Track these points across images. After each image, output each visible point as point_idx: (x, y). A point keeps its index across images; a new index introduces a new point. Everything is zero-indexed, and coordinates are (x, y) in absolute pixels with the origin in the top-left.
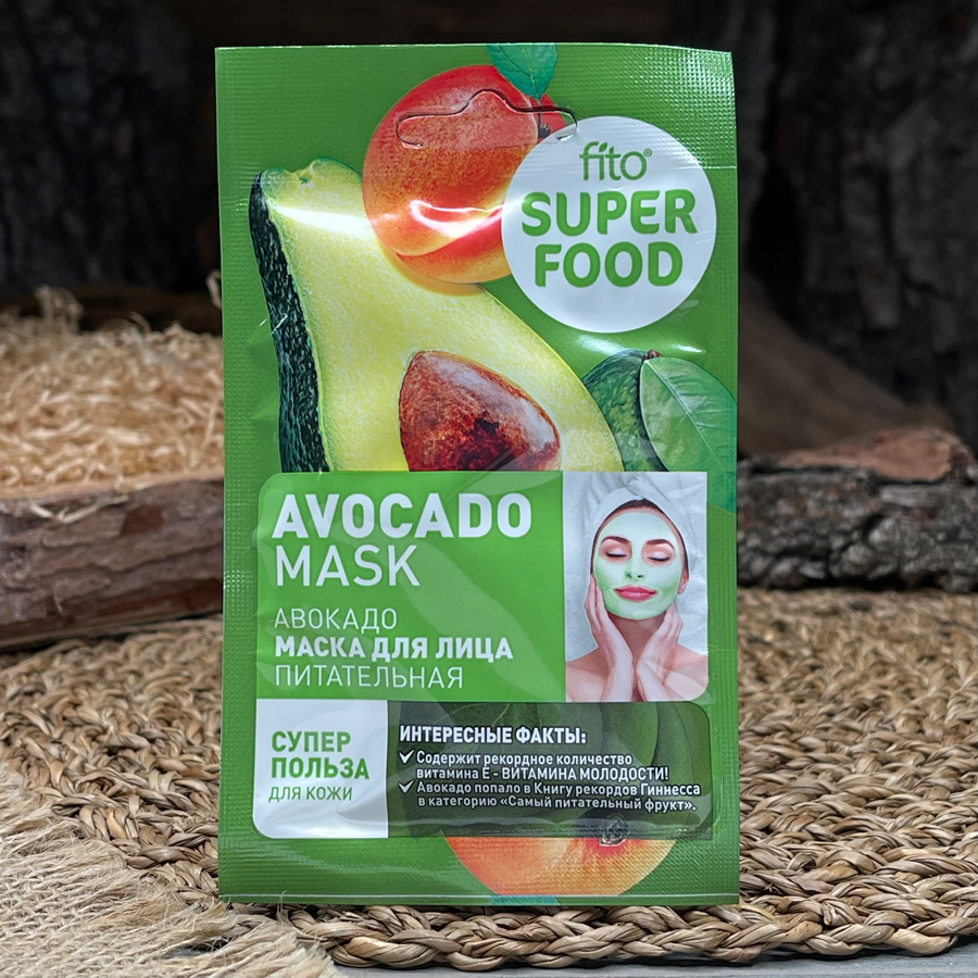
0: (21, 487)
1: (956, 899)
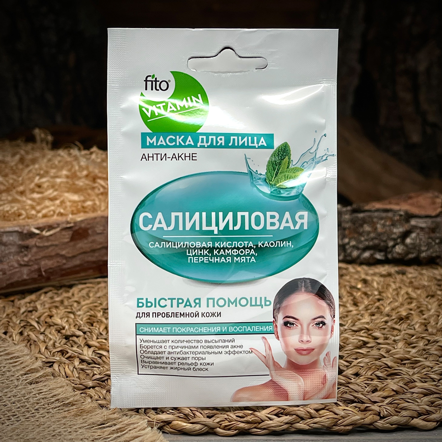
0: (27, 220)
1: (440, 405)
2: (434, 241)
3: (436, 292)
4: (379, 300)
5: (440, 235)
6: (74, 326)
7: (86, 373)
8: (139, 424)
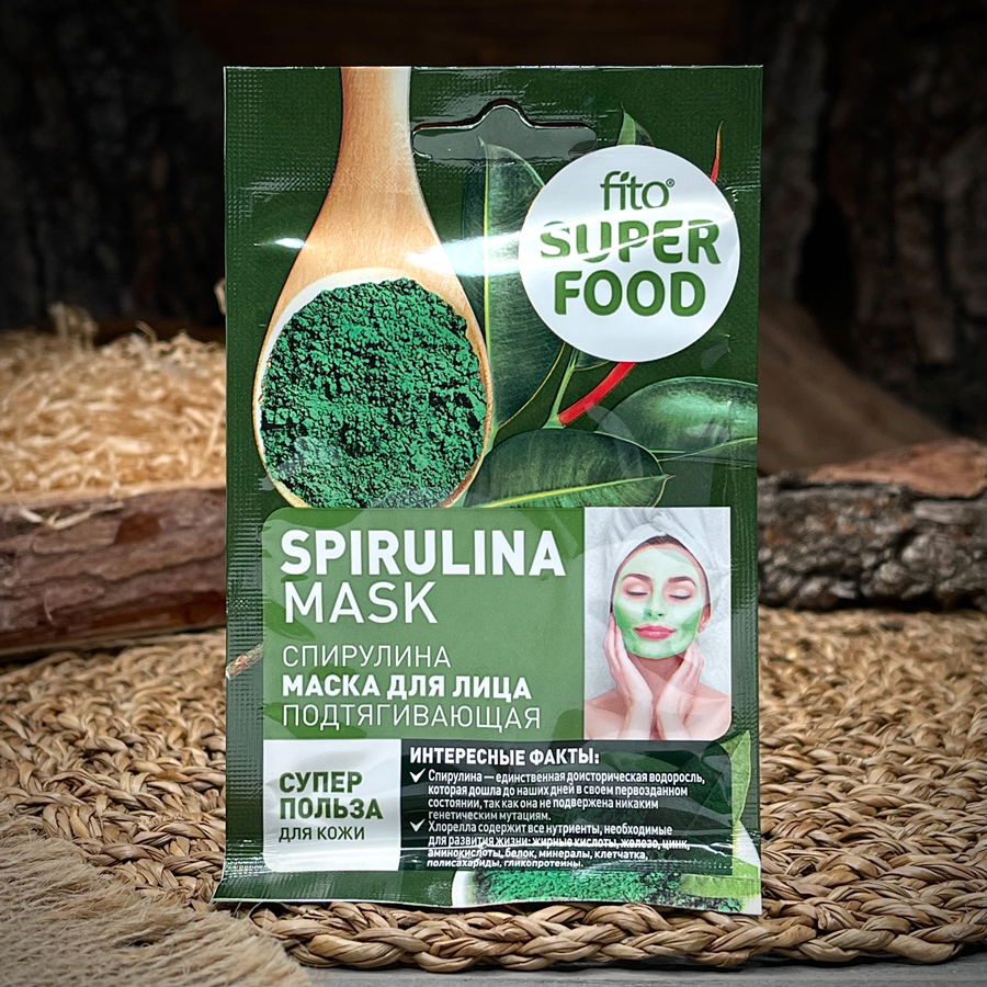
0: (13, 493)
1: (963, 905)
2: (970, 554)
3: (970, 667)
4: (834, 685)
5: (985, 541)
6: (108, 730)
7: (120, 827)
8: (229, 929)
